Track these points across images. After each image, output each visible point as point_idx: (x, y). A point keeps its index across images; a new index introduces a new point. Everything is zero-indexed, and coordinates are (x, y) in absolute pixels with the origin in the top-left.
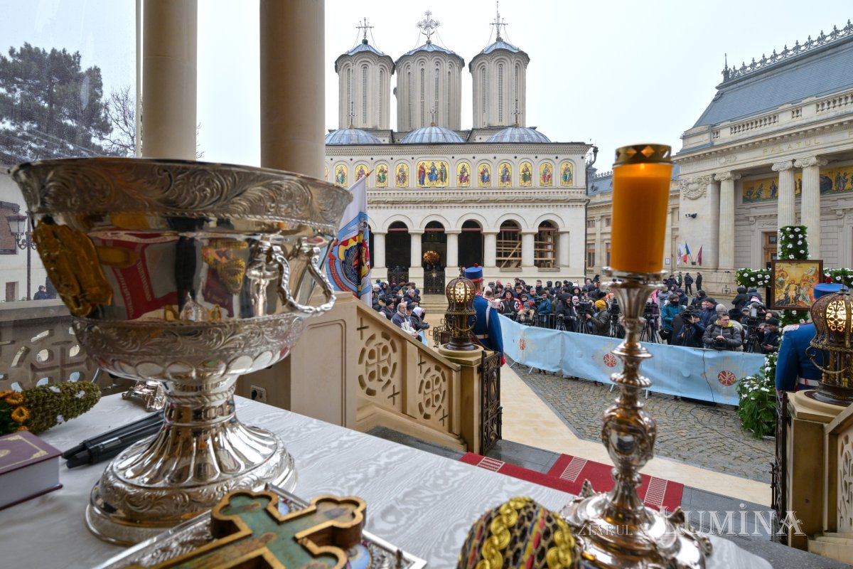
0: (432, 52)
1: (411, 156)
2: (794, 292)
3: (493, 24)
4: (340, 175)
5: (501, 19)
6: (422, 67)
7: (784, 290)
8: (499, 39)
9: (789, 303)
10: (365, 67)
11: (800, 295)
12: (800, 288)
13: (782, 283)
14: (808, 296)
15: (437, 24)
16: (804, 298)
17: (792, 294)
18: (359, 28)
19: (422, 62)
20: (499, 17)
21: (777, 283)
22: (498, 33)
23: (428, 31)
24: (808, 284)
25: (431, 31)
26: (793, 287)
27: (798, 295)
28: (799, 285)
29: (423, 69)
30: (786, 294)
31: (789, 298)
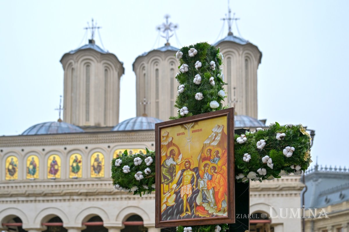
0: (165, 52)
1: (107, 145)
2: (190, 186)
3: (224, 19)
4: (31, 167)
5: (232, 14)
6: (156, 67)
7: (174, 186)
8: (230, 34)
9: (182, 212)
10: (88, 65)
11: (198, 192)
12: (198, 176)
13: (172, 170)
14: (211, 192)
15: (176, 27)
16: (204, 199)
17: (186, 191)
18: (87, 28)
19: (156, 62)
20: (230, 12)
21: (164, 171)
22: (230, 28)
23: (168, 33)
24: (211, 164)
25: (170, 33)
26: (188, 175)
27: (195, 193)
28: (196, 170)
29: (157, 70)
30: (177, 193)
31: (182, 201)
